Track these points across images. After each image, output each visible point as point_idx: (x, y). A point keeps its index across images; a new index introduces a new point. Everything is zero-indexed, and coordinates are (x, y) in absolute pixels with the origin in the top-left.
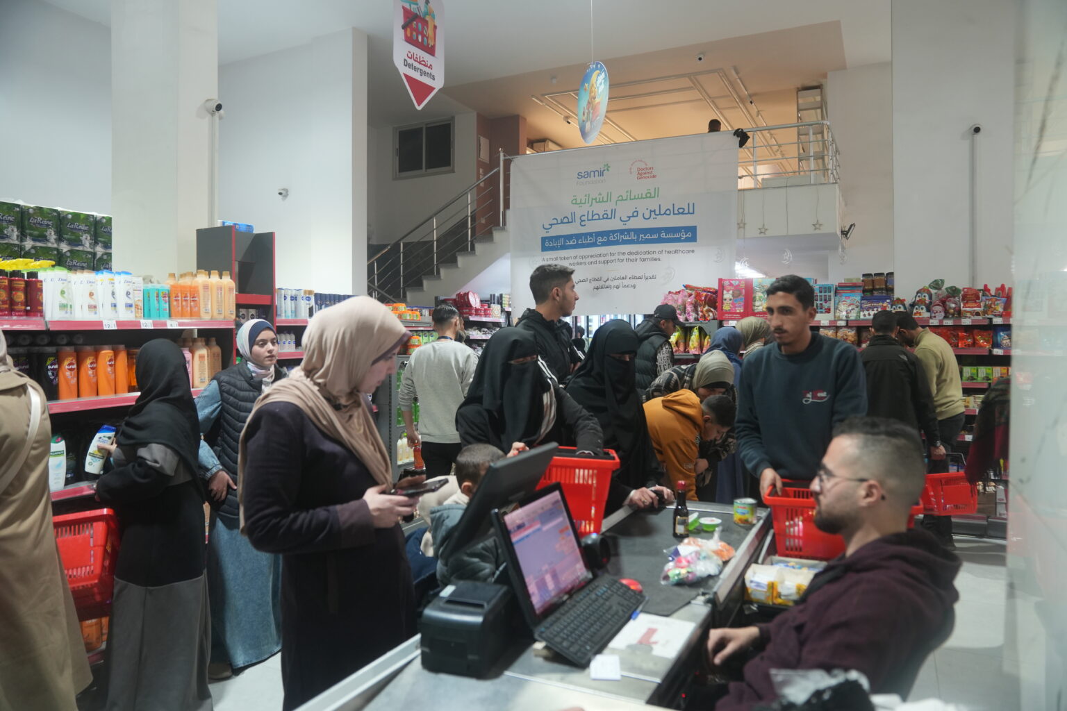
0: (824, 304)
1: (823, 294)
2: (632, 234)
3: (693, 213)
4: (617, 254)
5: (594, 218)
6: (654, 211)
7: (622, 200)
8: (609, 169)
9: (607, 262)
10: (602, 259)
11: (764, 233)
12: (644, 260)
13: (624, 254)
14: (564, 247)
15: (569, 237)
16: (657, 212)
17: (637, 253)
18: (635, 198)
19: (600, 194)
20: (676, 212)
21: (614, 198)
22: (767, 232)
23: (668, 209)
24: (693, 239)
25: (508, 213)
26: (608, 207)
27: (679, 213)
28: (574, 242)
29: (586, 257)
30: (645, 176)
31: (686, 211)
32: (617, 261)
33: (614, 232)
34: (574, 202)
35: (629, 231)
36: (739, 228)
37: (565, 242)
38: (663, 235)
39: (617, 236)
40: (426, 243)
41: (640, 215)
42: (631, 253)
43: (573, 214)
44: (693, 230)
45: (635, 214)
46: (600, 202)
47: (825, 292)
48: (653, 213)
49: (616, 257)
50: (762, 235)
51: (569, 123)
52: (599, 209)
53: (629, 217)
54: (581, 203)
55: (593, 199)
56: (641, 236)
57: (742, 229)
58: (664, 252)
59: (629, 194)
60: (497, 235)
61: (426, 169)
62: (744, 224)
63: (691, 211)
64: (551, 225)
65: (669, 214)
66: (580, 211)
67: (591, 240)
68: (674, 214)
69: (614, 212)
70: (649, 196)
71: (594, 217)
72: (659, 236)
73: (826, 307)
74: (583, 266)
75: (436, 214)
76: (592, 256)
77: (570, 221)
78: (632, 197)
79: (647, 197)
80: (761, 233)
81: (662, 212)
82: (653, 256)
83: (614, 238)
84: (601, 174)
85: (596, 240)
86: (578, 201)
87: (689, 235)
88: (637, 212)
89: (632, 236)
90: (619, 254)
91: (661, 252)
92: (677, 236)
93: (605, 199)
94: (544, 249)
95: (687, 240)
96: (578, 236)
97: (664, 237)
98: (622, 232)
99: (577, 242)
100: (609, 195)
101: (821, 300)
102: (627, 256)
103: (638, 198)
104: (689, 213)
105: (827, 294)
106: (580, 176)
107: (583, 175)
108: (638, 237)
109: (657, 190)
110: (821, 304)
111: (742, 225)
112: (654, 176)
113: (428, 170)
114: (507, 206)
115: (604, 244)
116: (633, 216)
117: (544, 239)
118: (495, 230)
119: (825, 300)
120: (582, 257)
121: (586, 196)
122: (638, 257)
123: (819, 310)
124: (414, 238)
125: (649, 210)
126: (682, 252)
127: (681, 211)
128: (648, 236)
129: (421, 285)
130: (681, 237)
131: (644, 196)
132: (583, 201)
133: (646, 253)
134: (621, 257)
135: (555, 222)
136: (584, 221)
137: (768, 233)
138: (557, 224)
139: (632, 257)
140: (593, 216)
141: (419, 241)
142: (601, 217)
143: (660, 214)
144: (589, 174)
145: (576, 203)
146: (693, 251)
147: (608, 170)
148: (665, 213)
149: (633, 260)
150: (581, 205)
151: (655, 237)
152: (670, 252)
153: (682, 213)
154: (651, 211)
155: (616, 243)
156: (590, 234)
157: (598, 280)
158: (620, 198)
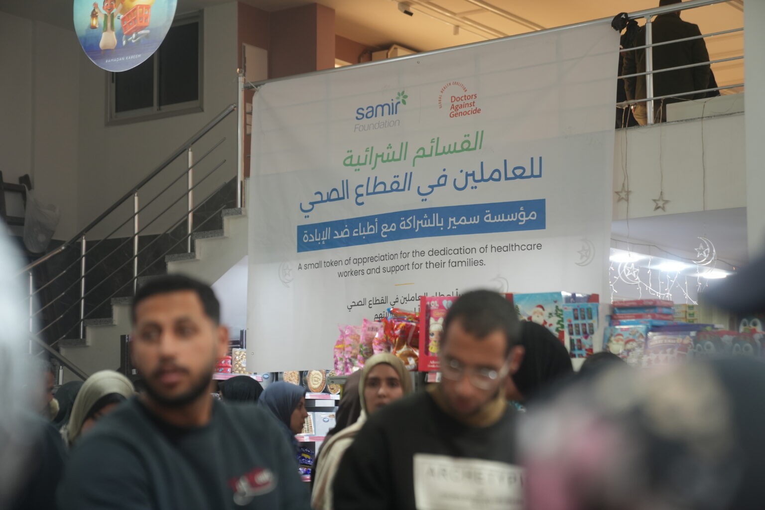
0: (583, 340)
1: (580, 322)
2: (436, 216)
3: (540, 176)
4: (411, 255)
5: (377, 190)
6: (473, 174)
7: (424, 156)
8: (406, 100)
9: (394, 269)
10: (388, 264)
11: (663, 209)
12: (456, 264)
13: (422, 254)
14: (332, 244)
15: (337, 225)
16: (478, 177)
17: (445, 252)
18: (444, 152)
19: (390, 147)
20: (510, 175)
21: (412, 153)
22: (667, 206)
23: (497, 170)
24: (539, 224)
25: (251, 183)
26: (400, 169)
27: (516, 177)
28: (346, 233)
29: (364, 260)
30: (462, 110)
31: (528, 173)
32: (410, 267)
33: (406, 214)
34: (348, 162)
35: (430, 211)
36: (620, 200)
37: (333, 234)
38: (488, 219)
39: (411, 221)
40: (119, 241)
41: (450, 182)
42: (435, 253)
43: (345, 184)
44: (538, 206)
45: (442, 181)
46: (388, 160)
47: (584, 318)
48: (470, 178)
49: (410, 260)
50: (660, 212)
51: (411, 14)
52: (386, 173)
53: (432, 187)
54: (358, 164)
55: (377, 156)
56: (450, 220)
57: (623, 204)
58: (489, 249)
59: (434, 145)
60: (229, 223)
61: (160, 104)
62: (628, 193)
63: (536, 172)
64: (312, 204)
65: (499, 180)
66: (356, 178)
67: (371, 230)
68: (507, 179)
69: (409, 177)
70: (467, 147)
71: (377, 188)
72: (482, 219)
73: (587, 347)
74: (359, 277)
75: (140, 186)
76: (372, 259)
77: (341, 196)
78: (440, 150)
79: (463, 150)
80: (657, 208)
81: (486, 177)
82: (470, 256)
83: (407, 225)
84: (393, 110)
85: (380, 230)
86: (355, 161)
87: (533, 216)
88: (445, 176)
89: (437, 222)
90: (415, 252)
91: (484, 250)
92: (511, 219)
93: (397, 156)
94: (303, 247)
95: (530, 226)
96: (353, 223)
97: (490, 221)
98: (419, 214)
99: (351, 233)
100: (404, 147)
101: (578, 333)
102: (427, 258)
103: (449, 152)
104: (532, 176)
105: (587, 322)
106: (361, 115)
107: (365, 112)
108: (446, 222)
109: (479, 136)
110: (579, 341)
111: (623, 195)
112: (478, 111)
113: (162, 107)
114: (247, 174)
115: (392, 237)
116: (439, 185)
117: (301, 230)
118: (228, 214)
119: (585, 333)
120: (357, 261)
121: (367, 151)
122: (446, 258)
123: (577, 352)
124: (100, 234)
125: (464, 174)
126: (520, 248)
127: (518, 172)
128: (463, 221)
129: (109, 315)
130: (518, 220)
131: (458, 148)
132: (362, 161)
133: (459, 251)
134: (419, 260)
135: (318, 198)
136: (362, 195)
137: (670, 209)
138: (322, 201)
139: (435, 259)
140: (375, 187)
141: (106, 240)
142: (388, 188)
143: (482, 180)
144: (373, 111)
145: (351, 165)
146: (539, 246)
147: (404, 102)
148: (491, 178)
149: (437, 265)
150: (358, 167)
151: (475, 221)
152: (499, 249)
153: (521, 177)
154: (467, 175)
155: (410, 234)
156: (370, 219)
157: (383, 303)
158: (421, 153)
